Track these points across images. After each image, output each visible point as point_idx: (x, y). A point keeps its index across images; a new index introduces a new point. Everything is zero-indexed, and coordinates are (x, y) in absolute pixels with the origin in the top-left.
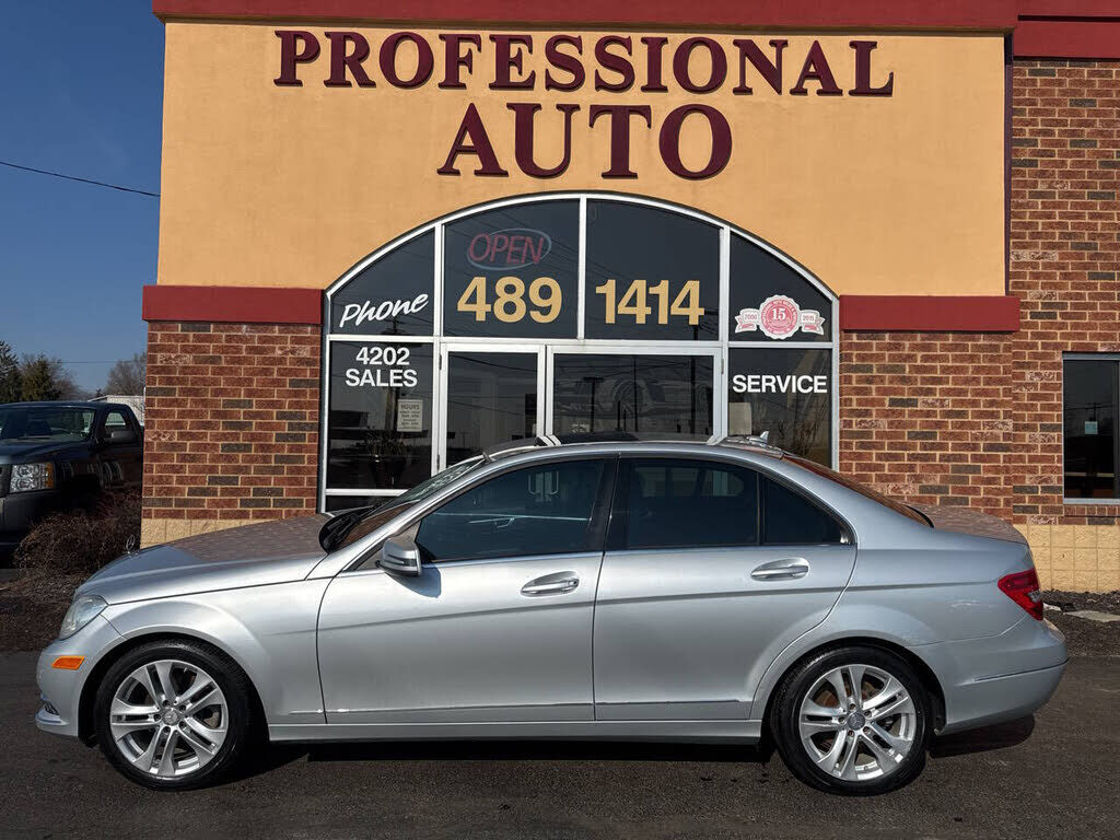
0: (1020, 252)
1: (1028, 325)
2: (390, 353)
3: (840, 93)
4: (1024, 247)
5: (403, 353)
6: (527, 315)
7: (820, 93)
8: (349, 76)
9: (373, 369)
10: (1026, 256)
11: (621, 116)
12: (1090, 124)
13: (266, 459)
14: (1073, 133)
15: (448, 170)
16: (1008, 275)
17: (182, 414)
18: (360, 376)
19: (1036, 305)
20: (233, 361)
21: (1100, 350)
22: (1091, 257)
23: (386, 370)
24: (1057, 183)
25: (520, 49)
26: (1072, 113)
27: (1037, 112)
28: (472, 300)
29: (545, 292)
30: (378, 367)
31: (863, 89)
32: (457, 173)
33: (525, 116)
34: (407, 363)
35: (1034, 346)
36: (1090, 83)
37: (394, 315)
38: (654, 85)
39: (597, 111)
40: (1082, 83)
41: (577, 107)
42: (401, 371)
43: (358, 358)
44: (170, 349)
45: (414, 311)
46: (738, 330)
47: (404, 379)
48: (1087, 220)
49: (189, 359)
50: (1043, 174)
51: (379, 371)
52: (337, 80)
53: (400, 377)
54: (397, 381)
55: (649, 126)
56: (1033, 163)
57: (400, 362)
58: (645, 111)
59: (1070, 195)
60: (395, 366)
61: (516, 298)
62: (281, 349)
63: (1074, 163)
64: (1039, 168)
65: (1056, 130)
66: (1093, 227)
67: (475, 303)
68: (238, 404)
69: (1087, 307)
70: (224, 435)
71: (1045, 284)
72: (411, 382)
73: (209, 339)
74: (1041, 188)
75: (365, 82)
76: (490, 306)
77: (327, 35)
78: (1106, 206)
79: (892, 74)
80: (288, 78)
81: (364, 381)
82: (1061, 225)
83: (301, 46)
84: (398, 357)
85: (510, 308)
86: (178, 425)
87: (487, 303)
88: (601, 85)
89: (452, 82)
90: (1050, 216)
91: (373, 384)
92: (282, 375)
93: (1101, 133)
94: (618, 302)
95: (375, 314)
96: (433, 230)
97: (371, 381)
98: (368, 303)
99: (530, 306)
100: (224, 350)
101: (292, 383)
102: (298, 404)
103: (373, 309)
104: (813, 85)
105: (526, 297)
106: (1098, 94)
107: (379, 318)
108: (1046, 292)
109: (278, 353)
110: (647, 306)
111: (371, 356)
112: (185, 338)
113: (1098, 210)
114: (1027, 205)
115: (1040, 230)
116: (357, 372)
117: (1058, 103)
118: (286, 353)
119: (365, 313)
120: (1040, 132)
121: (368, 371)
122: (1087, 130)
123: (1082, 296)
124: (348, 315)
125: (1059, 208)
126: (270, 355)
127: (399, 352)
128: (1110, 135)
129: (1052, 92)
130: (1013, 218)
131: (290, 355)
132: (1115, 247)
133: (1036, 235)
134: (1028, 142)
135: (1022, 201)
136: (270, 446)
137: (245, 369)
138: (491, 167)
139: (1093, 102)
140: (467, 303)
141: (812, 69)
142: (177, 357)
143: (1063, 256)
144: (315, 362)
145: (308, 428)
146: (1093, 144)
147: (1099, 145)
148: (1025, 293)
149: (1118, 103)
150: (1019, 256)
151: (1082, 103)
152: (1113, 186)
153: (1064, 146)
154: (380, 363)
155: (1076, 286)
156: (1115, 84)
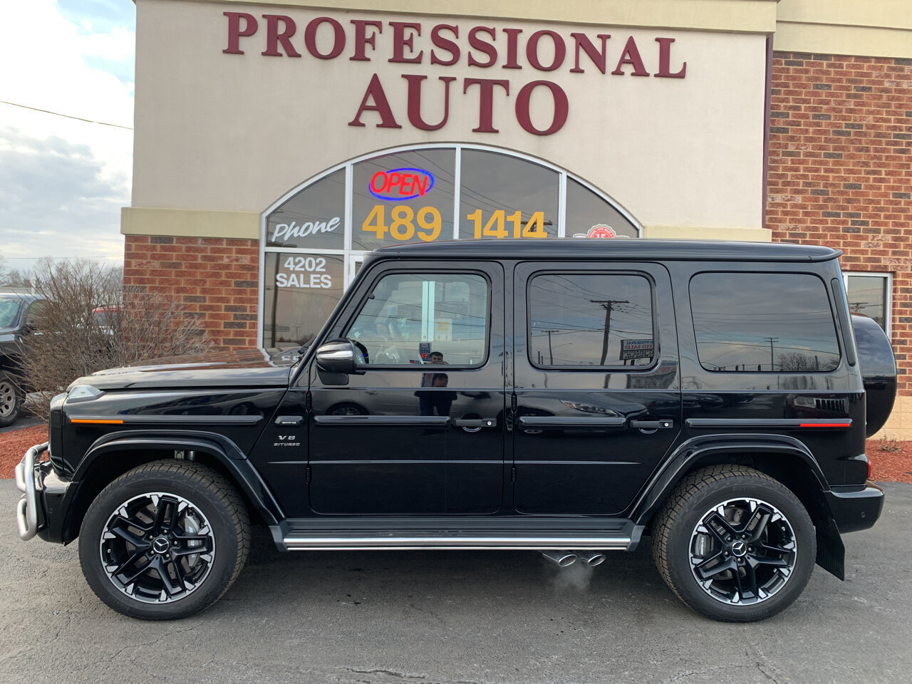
0: (775, 195)
2: (310, 263)
3: (648, 75)
4: (778, 192)
5: (321, 262)
6: (416, 233)
7: (633, 74)
8: (280, 49)
9: (298, 274)
10: (779, 198)
11: (487, 88)
12: (827, 103)
13: (216, 341)
14: (814, 109)
15: (356, 123)
16: (765, 213)
18: (288, 279)
19: (785, 235)
20: (192, 266)
22: (825, 201)
23: (307, 274)
24: (802, 146)
25: (412, 34)
26: (814, 94)
27: (790, 93)
28: (374, 222)
29: (429, 218)
30: (301, 272)
31: (664, 73)
32: (363, 125)
33: (415, 84)
34: (324, 270)
36: (827, 73)
37: (314, 232)
38: (512, 64)
39: (468, 82)
40: (823, 72)
41: (454, 79)
42: (319, 276)
43: (286, 266)
44: (143, 256)
45: (329, 230)
47: (321, 282)
48: (822, 173)
49: (156, 264)
50: (792, 139)
51: (302, 276)
52: (271, 52)
53: (318, 281)
54: (315, 283)
55: (508, 95)
56: (785, 131)
57: (318, 269)
58: (505, 84)
59: (811, 155)
60: (314, 272)
61: (407, 222)
62: (228, 257)
63: (814, 132)
64: (790, 134)
65: (803, 106)
66: (826, 178)
67: (376, 225)
68: (195, 299)
69: (820, 236)
71: (792, 219)
72: (326, 284)
73: (171, 249)
74: (791, 148)
75: (293, 54)
76: (387, 227)
77: (264, 16)
78: (836, 163)
79: (685, 64)
80: (233, 49)
81: (290, 283)
82: (805, 177)
83: (243, 25)
84: (317, 265)
85: (402, 229)
87: (385, 225)
88: (472, 62)
89: (360, 56)
90: (797, 170)
91: (298, 286)
92: (229, 277)
93: (834, 110)
94: (484, 225)
95: (299, 231)
96: (345, 168)
97: (296, 283)
98: (294, 223)
99: (418, 228)
100: (184, 258)
101: (237, 284)
102: (241, 300)
103: (298, 228)
104: (628, 69)
105: (414, 222)
106: (833, 80)
107: (302, 235)
108: (792, 226)
109: (226, 261)
110: (505, 230)
111: (296, 264)
112: (154, 248)
113: (831, 166)
114: (781, 161)
115: (789, 180)
116: (285, 276)
117: (805, 86)
118: (232, 261)
119: (291, 231)
120: (791, 108)
121: (293, 276)
122: (825, 107)
123: (817, 229)
124: (279, 232)
125: (803, 164)
126: (220, 262)
127: (318, 261)
128: (841, 111)
129: (800, 78)
130: (769, 170)
131: (235, 263)
132: (842, 193)
133: (786, 184)
134: (782, 115)
135: (776, 158)
136: (220, 331)
137: (201, 273)
138: (389, 122)
139: (829, 86)
140: (369, 225)
141: (627, 57)
142: (148, 262)
143: (804, 199)
144: (253, 268)
145: (247, 318)
146: (829, 117)
147: (832, 118)
148: (778, 226)
149: (847, 89)
150: (773, 198)
151: (822, 87)
152: (842, 148)
153: (808, 118)
154: (303, 269)
155: (814, 222)
156: (845, 74)
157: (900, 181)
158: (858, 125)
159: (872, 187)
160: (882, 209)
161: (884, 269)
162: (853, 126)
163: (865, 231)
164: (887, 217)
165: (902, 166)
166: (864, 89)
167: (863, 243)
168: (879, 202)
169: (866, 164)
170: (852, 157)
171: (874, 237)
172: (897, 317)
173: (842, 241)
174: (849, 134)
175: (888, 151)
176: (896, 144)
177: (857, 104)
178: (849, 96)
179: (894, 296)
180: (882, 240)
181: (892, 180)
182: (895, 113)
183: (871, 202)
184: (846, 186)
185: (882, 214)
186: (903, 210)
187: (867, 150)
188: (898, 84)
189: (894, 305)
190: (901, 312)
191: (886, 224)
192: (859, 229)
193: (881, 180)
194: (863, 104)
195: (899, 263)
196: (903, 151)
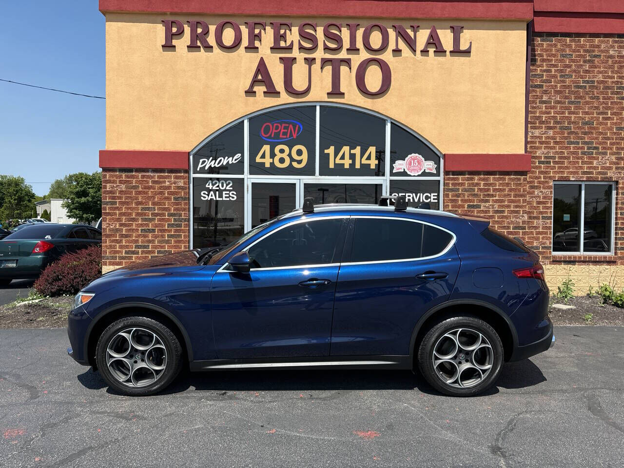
0: (534, 131)
1: (537, 167)
2: (223, 183)
4: (536, 129)
6: (291, 164)
7: (435, 52)
8: (200, 45)
9: (215, 191)
10: (537, 133)
11: (336, 64)
12: (570, 66)
13: (163, 236)
14: (561, 71)
15: (250, 92)
16: (527, 142)
17: (120, 214)
18: (208, 195)
19: (541, 157)
20: (145, 188)
21: (571, 179)
23: (221, 191)
24: (553, 97)
25: (285, 30)
26: (561, 61)
27: (544, 60)
28: (263, 156)
29: (299, 153)
30: (217, 190)
31: (456, 50)
32: (255, 92)
33: (288, 64)
34: (231, 188)
35: (540, 177)
36: (570, 46)
37: (224, 164)
38: (353, 48)
39: (325, 62)
40: (566, 46)
41: (314, 60)
42: (228, 192)
43: (207, 186)
44: (114, 182)
45: (234, 162)
46: (394, 171)
47: (230, 196)
48: (567, 115)
49: (123, 187)
50: (545, 92)
51: (217, 192)
52: (192, 47)
53: (228, 195)
54: (226, 197)
55: (350, 71)
56: (541, 86)
57: (228, 188)
58: (347, 62)
59: (559, 102)
60: (225, 190)
61: (285, 156)
62: (168, 181)
63: (561, 86)
64: (544, 89)
65: (553, 70)
66: (569, 118)
67: (265, 158)
68: (148, 209)
69: (565, 158)
70: (141, 224)
71: (546, 147)
73: (133, 177)
74: (545, 98)
75: (209, 48)
76: (272, 159)
77: (188, 22)
78: (576, 108)
79: (471, 43)
80: (168, 46)
81: (210, 197)
82: (555, 117)
83: (175, 28)
84: (227, 185)
85: (282, 160)
86: (119, 220)
87: (270, 158)
88: (326, 48)
90: (549, 113)
91: (215, 199)
92: (170, 195)
93: (575, 71)
94: (336, 156)
95: (215, 164)
96: (243, 121)
97: (214, 197)
98: (211, 158)
99: (292, 160)
100: (141, 182)
101: (175, 199)
102: (178, 209)
103: (214, 161)
104: (432, 49)
105: (290, 155)
106: (574, 51)
107: (217, 166)
108: (546, 151)
109: (167, 184)
110: (350, 159)
111: (213, 185)
112: (121, 177)
113: (573, 110)
114: (538, 107)
115: (544, 120)
116: (207, 193)
117: (554, 56)
118: (171, 184)
119: (209, 163)
120: (544, 71)
122: (568, 69)
123: (563, 153)
124: (202, 164)
125: (553, 109)
126: (163, 185)
127: (227, 183)
128: (579, 72)
129: (551, 50)
130: (530, 114)
131: (173, 185)
132: (580, 128)
133: (542, 122)
134: (539, 76)
135: (534, 105)
136: (165, 229)
137: (152, 192)
138: (272, 92)
139: (571, 55)
140: (261, 158)
141: (431, 40)
142: (117, 186)
143: (554, 133)
144: (186, 188)
145: (183, 221)
146: (571, 77)
147: (573, 77)
148: (536, 151)
149: (584, 56)
150: (532, 133)
151: (566, 56)
152: (581, 97)
153: (557, 77)
154: (218, 188)
155: (561, 148)
156: (583, 46)
157: (622, 119)
158: (591, 81)
159: (601, 124)
160: (608, 139)
161: (610, 179)
162: (588, 82)
163: (596, 153)
164: (612, 144)
165: (622, 108)
166: (596, 56)
167: (595, 162)
168: (606, 134)
169: (597, 108)
170: (587, 103)
173: (580, 161)
174: (585, 87)
176: (618, 93)
177: (590, 67)
178: (585, 62)
179: (616, 198)
180: (608, 160)
181: (615, 118)
182: (617, 72)
183: (601, 133)
184: (583, 123)
185: (609, 142)
186: (622, 139)
187: (598, 98)
188: (620, 52)
189: (617, 204)
190: (621, 208)
191: (612, 148)
192: (593, 152)
193: (608, 119)
194: (595, 67)
195: (620, 175)
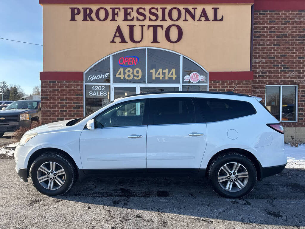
1: (257, 78)
2: (100, 88)
3: (210, 21)
4: (257, 59)
5: (103, 87)
6: (133, 77)
7: (205, 21)
8: (88, 18)
9: (96, 91)
10: (257, 61)
11: (155, 28)
12: (274, 27)
13: (70, 114)
14: (270, 29)
15: (113, 41)
16: (252, 66)
17: (50, 103)
18: (93, 93)
19: (259, 73)
20: (62, 90)
21: (275, 84)
22: (273, 61)
23: (99, 91)
24: (265, 42)
25: (130, 11)
26: (270, 24)
27: (261, 24)
28: (120, 74)
29: (138, 72)
31: (215, 19)
32: (115, 42)
33: (131, 28)
34: (104, 90)
35: (259, 83)
36: (274, 17)
37: (101, 78)
38: (164, 19)
39: (149, 26)
40: (272, 16)
41: (144, 25)
42: (103, 92)
43: (92, 89)
44: (47, 87)
45: (105, 77)
46: (185, 81)
47: (103, 94)
48: (273, 51)
49: (51, 89)
50: (262, 40)
52: (85, 19)
54: (101, 94)
55: (162, 30)
56: (259, 37)
57: (102, 90)
58: (161, 26)
59: (269, 45)
61: (130, 73)
63: (270, 37)
64: (261, 38)
65: (265, 28)
66: (274, 53)
68: (63, 100)
69: (272, 73)
70: (60, 108)
71: (262, 68)
73: (56, 85)
74: (261, 43)
75: (92, 20)
76: (124, 76)
77: (82, 8)
79: (223, 16)
80: (73, 19)
82: (266, 53)
83: (76, 11)
85: (129, 76)
86: (49, 106)
88: (150, 19)
89: (113, 19)
90: (263, 51)
92: (74, 93)
93: (277, 29)
95: (96, 78)
96: (110, 57)
97: (95, 94)
98: (94, 75)
100: (60, 87)
101: (76, 95)
102: (78, 100)
104: (203, 19)
105: (133, 73)
106: (276, 19)
108: (262, 70)
109: (73, 88)
110: (163, 75)
111: (95, 88)
112: (50, 85)
113: (276, 49)
114: (258, 48)
115: (261, 54)
117: (266, 22)
118: (75, 88)
119: (93, 78)
120: (261, 29)
123: (271, 71)
124: (89, 78)
125: (266, 48)
126: (71, 88)
128: (279, 30)
129: (264, 19)
130: (253, 51)
132: (280, 58)
133: (260, 56)
134: (258, 32)
135: (256, 47)
136: (71, 110)
137: (65, 92)
138: (123, 41)
139: (275, 21)
140: (118, 75)
141: (203, 15)
142: (48, 89)
143: (266, 61)
144: (82, 90)
145: (80, 106)
146: (275, 32)
148: (257, 70)
149: (281, 22)
150: (255, 61)
151: (272, 21)
152: (279, 43)
153: (267, 33)
155: (270, 68)
156: (281, 17)
157: (301, 53)
158: (285, 34)
159: (290, 56)
160: (294, 63)
161: (295, 84)
162: (283, 35)
163: (288, 71)
164: (296, 66)
165: (301, 48)
166: (287, 22)
167: (287, 75)
168: (293, 61)
169: (288, 48)
170: (283, 45)
171: (291, 73)
172: (300, 100)
173: (280, 75)
174: (282, 37)
175: (296, 43)
176: (299, 40)
177: (285, 27)
178: (282, 24)
179: (299, 93)
180: (294, 74)
181: (298, 53)
182: (298, 30)
183: (290, 60)
184: (281, 56)
185: (294, 65)
186: (302, 63)
187: (289, 43)
188: (300, 19)
189: (299, 96)
190: (301, 99)
191: (296, 68)
192: (286, 70)
193: (294, 53)
194: (287, 27)
195: (300, 81)
196: (302, 43)
